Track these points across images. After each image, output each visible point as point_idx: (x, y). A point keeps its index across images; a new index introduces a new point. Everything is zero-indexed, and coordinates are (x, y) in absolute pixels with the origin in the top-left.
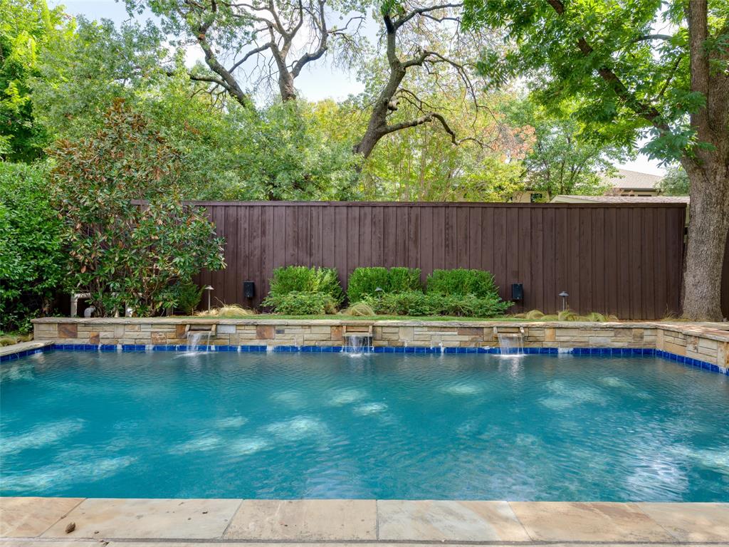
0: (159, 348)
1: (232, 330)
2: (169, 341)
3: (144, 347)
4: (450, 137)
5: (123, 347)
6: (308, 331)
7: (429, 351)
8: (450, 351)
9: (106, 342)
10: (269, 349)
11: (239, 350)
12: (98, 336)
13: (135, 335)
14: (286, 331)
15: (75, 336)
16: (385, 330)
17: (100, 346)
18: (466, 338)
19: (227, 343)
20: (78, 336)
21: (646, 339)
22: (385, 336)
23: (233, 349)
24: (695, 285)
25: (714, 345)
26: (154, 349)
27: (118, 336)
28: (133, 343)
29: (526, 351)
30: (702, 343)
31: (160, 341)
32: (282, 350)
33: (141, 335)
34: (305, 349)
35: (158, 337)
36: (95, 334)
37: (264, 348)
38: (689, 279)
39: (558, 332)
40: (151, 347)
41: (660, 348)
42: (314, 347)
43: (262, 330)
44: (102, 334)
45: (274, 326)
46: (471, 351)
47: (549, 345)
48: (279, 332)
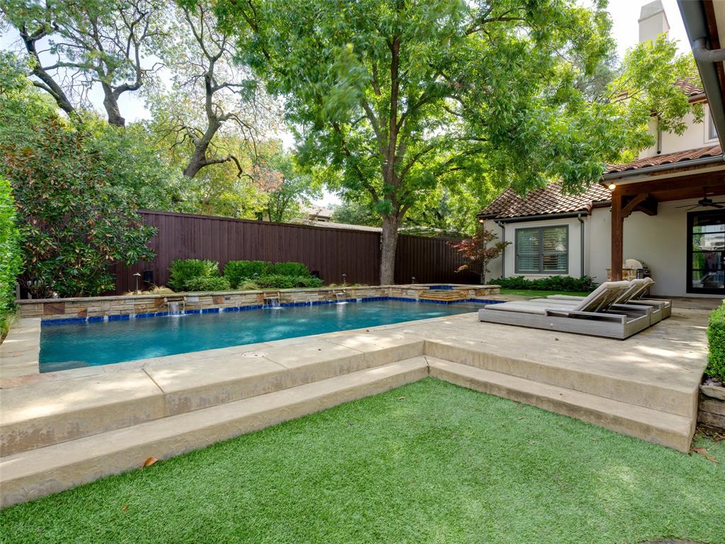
0: (141, 316)
1: (197, 300)
2: (149, 310)
3: (128, 316)
4: (238, 171)
5: (109, 317)
6: (244, 297)
7: (305, 304)
8: (315, 303)
9: (94, 315)
10: (221, 310)
11: (201, 312)
12: (85, 311)
13: (121, 307)
14: (231, 298)
15: (62, 312)
16: (285, 294)
17: (87, 318)
18: (322, 296)
19: (193, 308)
20: (66, 312)
21: (386, 292)
22: (285, 298)
23: (197, 312)
24: (386, 271)
25: (414, 291)
26: (136, 316)
27: (106, 309)
28: (119, 314)
29: (347, 301)
30: (409, 291)
31: (142, 311)
32: (229, 310)
33: (126, 307)
34: (242, 309)
35: (140, 308)
36: (83, 309)
37: (217, 310)
38: (383, 268)
39: (357, 291)
40: (134, 315)
41: (390, 296)
42: (248, 307)
43: (216, 299)
44: (90, 309)
45: (223, 295)
46: (323, 303)
47: (353, 297)
48: (226, 299)
